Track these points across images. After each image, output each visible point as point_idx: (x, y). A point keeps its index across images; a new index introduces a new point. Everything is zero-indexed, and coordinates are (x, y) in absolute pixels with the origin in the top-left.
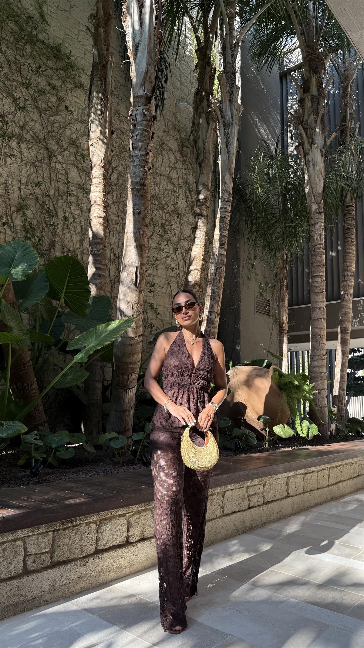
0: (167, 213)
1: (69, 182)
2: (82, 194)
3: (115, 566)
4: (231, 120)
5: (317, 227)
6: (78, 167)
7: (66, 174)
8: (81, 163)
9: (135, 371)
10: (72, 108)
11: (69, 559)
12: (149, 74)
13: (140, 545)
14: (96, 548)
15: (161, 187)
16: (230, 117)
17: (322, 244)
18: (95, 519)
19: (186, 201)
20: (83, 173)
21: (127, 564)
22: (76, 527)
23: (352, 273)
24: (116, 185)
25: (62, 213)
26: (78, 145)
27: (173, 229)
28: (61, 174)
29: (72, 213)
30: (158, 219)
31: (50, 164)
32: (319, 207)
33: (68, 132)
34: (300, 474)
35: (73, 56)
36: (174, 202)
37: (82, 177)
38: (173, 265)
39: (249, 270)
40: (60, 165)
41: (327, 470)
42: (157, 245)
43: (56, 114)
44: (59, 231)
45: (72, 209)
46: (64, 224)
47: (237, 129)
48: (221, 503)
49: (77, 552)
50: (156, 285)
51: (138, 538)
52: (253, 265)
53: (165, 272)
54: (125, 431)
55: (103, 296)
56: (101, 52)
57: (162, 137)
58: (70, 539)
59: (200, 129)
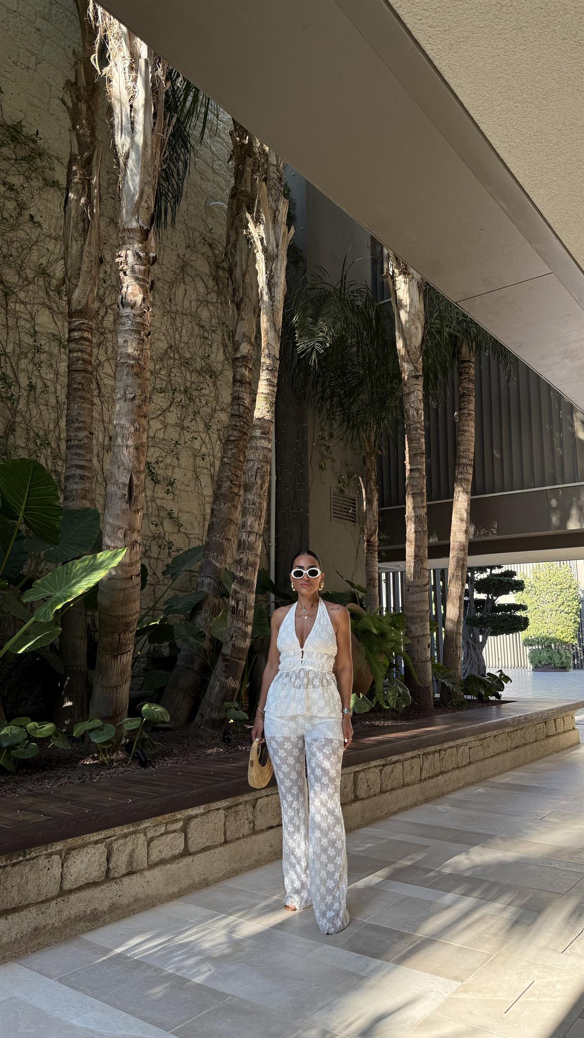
0: (192, 371)
1: (36, 332)
2: (57, 348)
3: (89, 912)
4: (275, 250)
5: (412, 397)
6: (50, 308)
7: (33, 319)
8: (55, 302)
9: (129, 628)
10: (41, 217)
11: (20, 905)
12: (145, 197)
13: (126, 880)
14: (61, 887)
15: (184, 331)
16: (275, 246)
17: (420, 423)
18: (58, 848)
19: (224, 351)
20: (60, 316)
21: (106, 909)
22: (31, 862)
23: (470, 461)
24: (111, 332)
25: (26, 379)
26: (52, 274)
27: (205, 395)
28: (25, 320)
29: (41, 378)
30: (179, 380)
31: (7, 305)
32: (416, 368)
33: (34, 255)
34: (375, 767)
35: (41, 139)
36: (205, 353)
37: (58, 322)
38: (204, 450)
39: (322, 455)
40: (22, 306)
41: (419, 757)
42: (178, 421)
43: (14, 228)
44: (21, 406)
45: (42, 372)
46: (28, 396)
47: (285, 263)
48: (250, 816)
49: (32, 895)
50: (177, 483)
51: (124, 871)
52: (328, 447)
53: (192, 460)
54: (116, 716)
55: (88, 509)
56: (82, 139)
57: (184, 256)
58: (21, 879)
59: (238, 252)
